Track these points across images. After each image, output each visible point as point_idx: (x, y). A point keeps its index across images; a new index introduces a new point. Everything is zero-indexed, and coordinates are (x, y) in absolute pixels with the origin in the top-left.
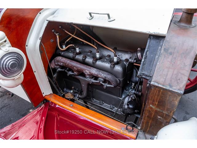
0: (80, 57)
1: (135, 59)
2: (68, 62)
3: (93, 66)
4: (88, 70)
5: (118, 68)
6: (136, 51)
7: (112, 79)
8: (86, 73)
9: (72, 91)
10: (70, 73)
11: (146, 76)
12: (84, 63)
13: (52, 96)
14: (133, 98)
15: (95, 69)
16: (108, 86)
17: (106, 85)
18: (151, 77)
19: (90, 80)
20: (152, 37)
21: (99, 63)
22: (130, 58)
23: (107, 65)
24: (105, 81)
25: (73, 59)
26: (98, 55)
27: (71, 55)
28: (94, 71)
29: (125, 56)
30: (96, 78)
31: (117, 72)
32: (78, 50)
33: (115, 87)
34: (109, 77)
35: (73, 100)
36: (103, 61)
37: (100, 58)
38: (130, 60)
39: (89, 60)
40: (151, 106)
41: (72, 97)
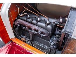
1: (58, 22)
2: (23, 22)
3: (36, 25)
4: (33, 27)
5: (49, 27)
6: (59, 18)
7: (46, 32)
8: (32, 28)
9: (25, 37)
10: (24, 28)
11: (68, 32)
12: (31, 23)
13: (15, 39)
16: (44, 35)
17: (42, 35)
18: (71, 33)
19: (34, 32)
20: (73, 9)
21: (39, 23)
23: (44, 25)
24: (42, 33)
25: (26, 21)
26: (39, 19)
27: (25, 18)
29: (53, 21)
30: (37, 31)
31: (49, 29)
33: (47, 36)
34: (44, 31)
35: (25, 42)
36: (42, 23)
37: (40, 21)
38: (56, 23)
39: (34, 22)
40: (69, 49)
41: (24, 40)
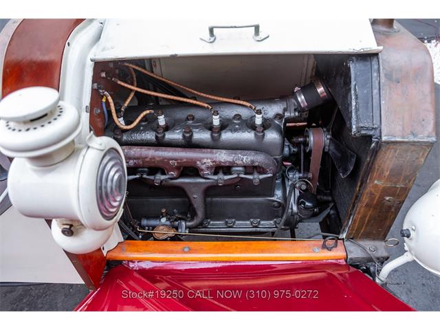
0: (176, 136)
1: (295, 110)
2: (151, 153)
3: (215, 145)
4: (206, 159)
5: (272, 136)
6: (293, 95)
7: (267, 161)
8: (203, 167)
9: (164, 220)
10: (160, 177)
11: (367, 129)
12: (189, 144)
13: (125, 247)
14: (304, 187)
15: (224, 151)
16: (262, 177)
17: (256, 178)
18: (375, 129)
19: (215, 177)
21: (227, 136)
22: (285, 110)
23: (248, 136)
24: (250, 169)
25: (160, 143)
26: (216, 121)
28: (223, 157)
29: (273, 110)
30: (227, 169)
31: (272, 144)
32: (162, 120)
33: (274, 175)
34: (259, 159)
36: (236, 130)
37: (224, 126)
38: (287, 114)
39: (202, 136)
40: (376, 182)
41: (172, 233)
